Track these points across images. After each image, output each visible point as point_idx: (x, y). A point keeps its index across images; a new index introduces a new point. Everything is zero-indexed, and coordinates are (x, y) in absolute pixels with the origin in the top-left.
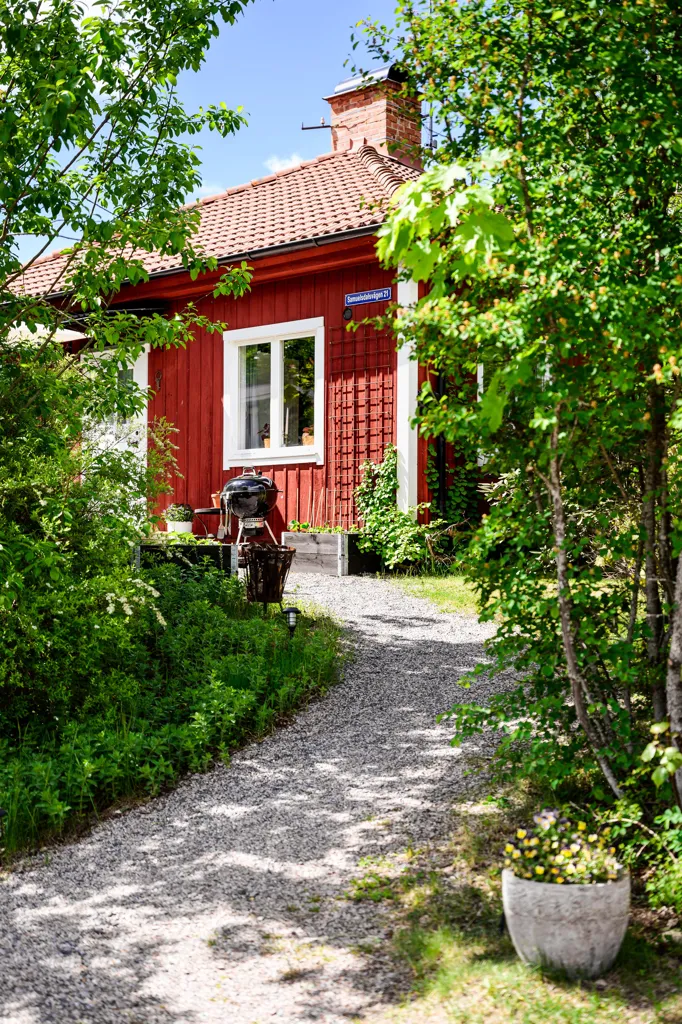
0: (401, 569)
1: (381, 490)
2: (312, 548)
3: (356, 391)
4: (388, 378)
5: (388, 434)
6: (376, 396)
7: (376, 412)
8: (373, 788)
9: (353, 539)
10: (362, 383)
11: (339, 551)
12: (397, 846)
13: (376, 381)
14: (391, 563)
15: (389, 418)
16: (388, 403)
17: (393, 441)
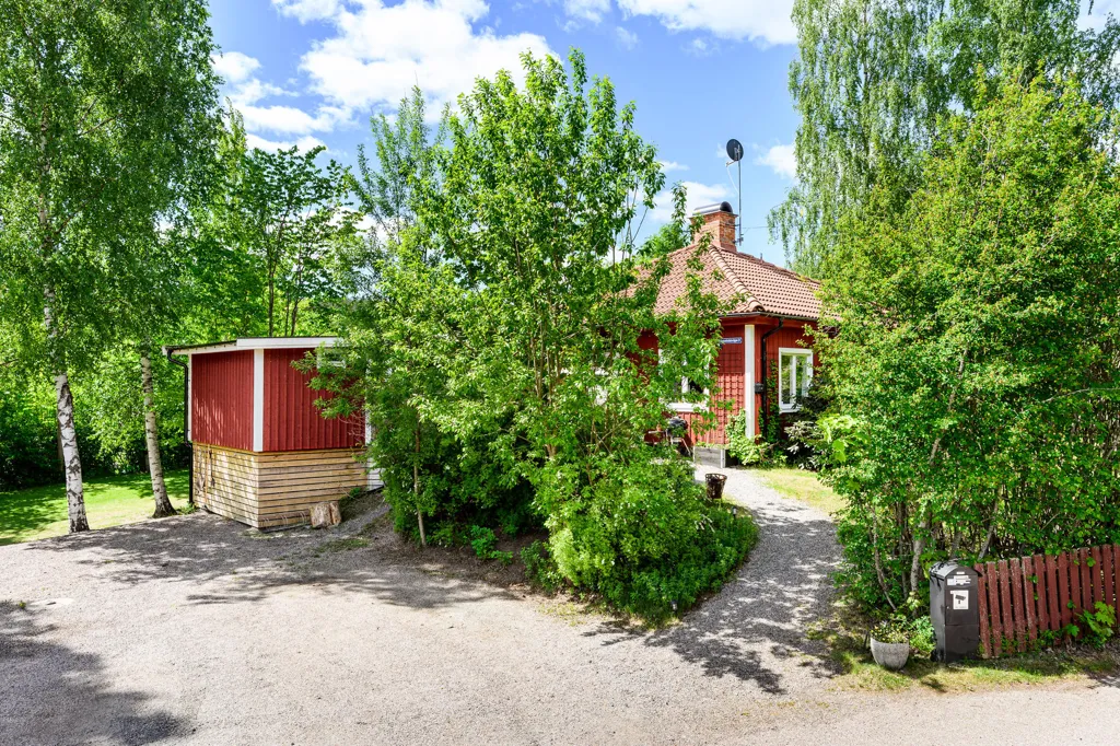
0: (750, 465)
1: (738, 428)
2: (708, 455)
3: (725, 382)
4: (740, 379)
5: (741, 403)
6: (735, 386)
7: (735, 392)
8: (794, 592)
9: (728, 451)
10: (728, 379)
11: (722, 456)
12: (816, 619)
13: (734, 378)
14: (744, 463)
15: (741, 395)
16: (741, 389)
17: (743, 407)
